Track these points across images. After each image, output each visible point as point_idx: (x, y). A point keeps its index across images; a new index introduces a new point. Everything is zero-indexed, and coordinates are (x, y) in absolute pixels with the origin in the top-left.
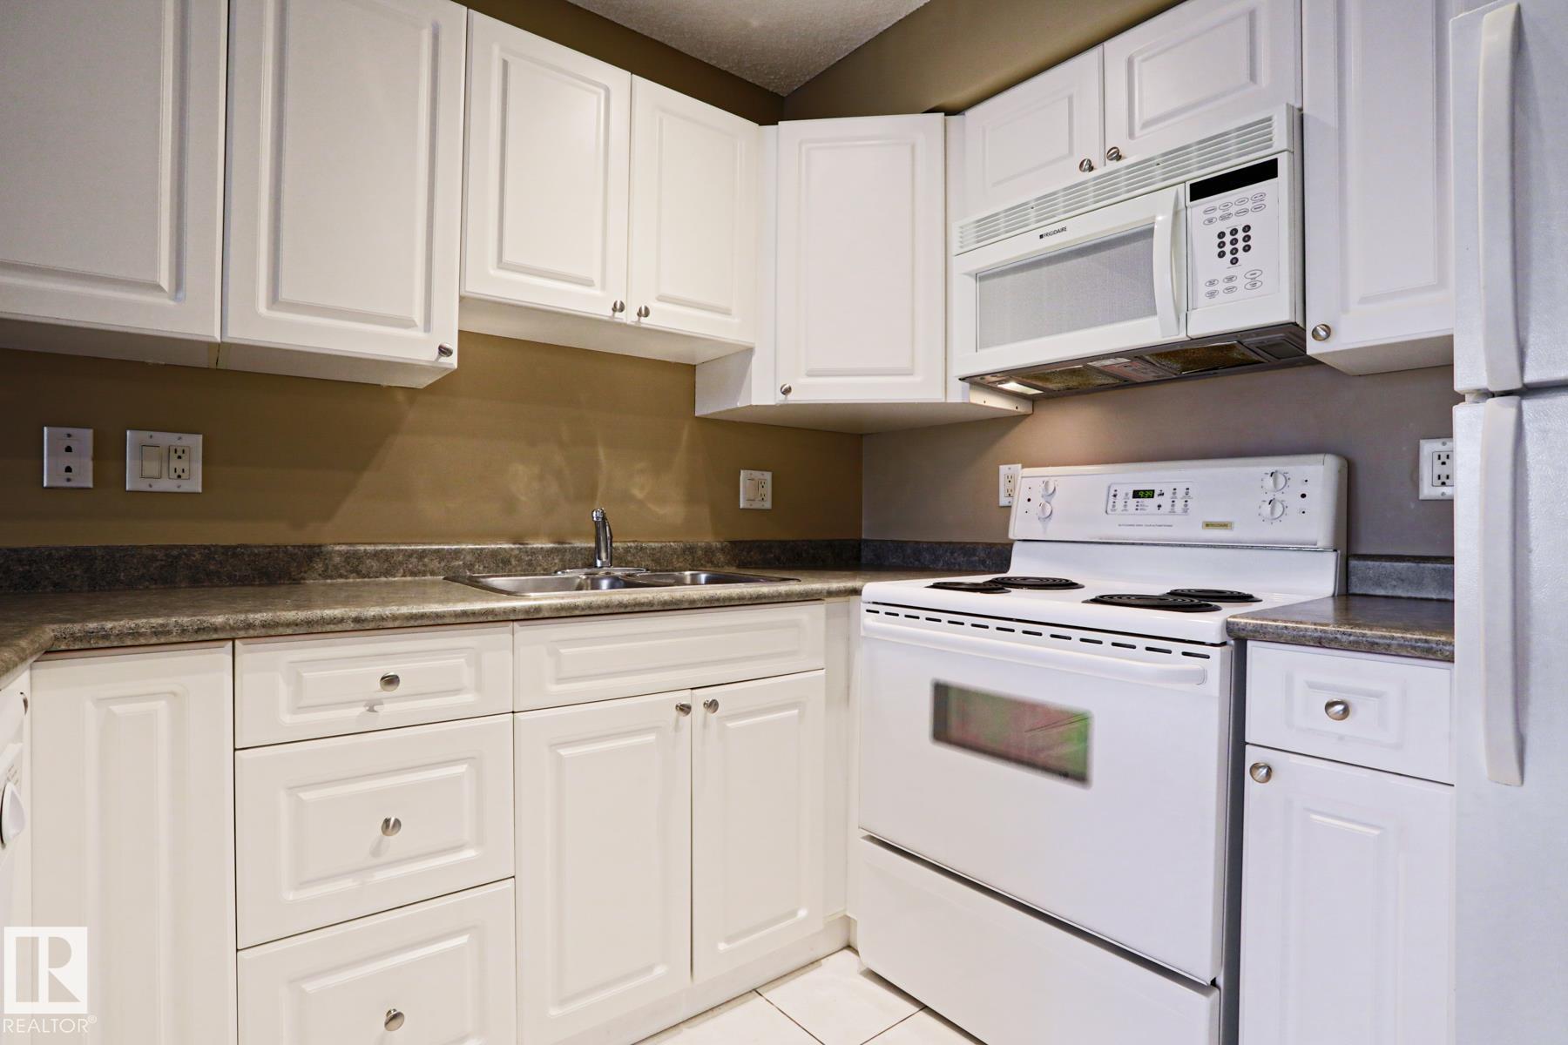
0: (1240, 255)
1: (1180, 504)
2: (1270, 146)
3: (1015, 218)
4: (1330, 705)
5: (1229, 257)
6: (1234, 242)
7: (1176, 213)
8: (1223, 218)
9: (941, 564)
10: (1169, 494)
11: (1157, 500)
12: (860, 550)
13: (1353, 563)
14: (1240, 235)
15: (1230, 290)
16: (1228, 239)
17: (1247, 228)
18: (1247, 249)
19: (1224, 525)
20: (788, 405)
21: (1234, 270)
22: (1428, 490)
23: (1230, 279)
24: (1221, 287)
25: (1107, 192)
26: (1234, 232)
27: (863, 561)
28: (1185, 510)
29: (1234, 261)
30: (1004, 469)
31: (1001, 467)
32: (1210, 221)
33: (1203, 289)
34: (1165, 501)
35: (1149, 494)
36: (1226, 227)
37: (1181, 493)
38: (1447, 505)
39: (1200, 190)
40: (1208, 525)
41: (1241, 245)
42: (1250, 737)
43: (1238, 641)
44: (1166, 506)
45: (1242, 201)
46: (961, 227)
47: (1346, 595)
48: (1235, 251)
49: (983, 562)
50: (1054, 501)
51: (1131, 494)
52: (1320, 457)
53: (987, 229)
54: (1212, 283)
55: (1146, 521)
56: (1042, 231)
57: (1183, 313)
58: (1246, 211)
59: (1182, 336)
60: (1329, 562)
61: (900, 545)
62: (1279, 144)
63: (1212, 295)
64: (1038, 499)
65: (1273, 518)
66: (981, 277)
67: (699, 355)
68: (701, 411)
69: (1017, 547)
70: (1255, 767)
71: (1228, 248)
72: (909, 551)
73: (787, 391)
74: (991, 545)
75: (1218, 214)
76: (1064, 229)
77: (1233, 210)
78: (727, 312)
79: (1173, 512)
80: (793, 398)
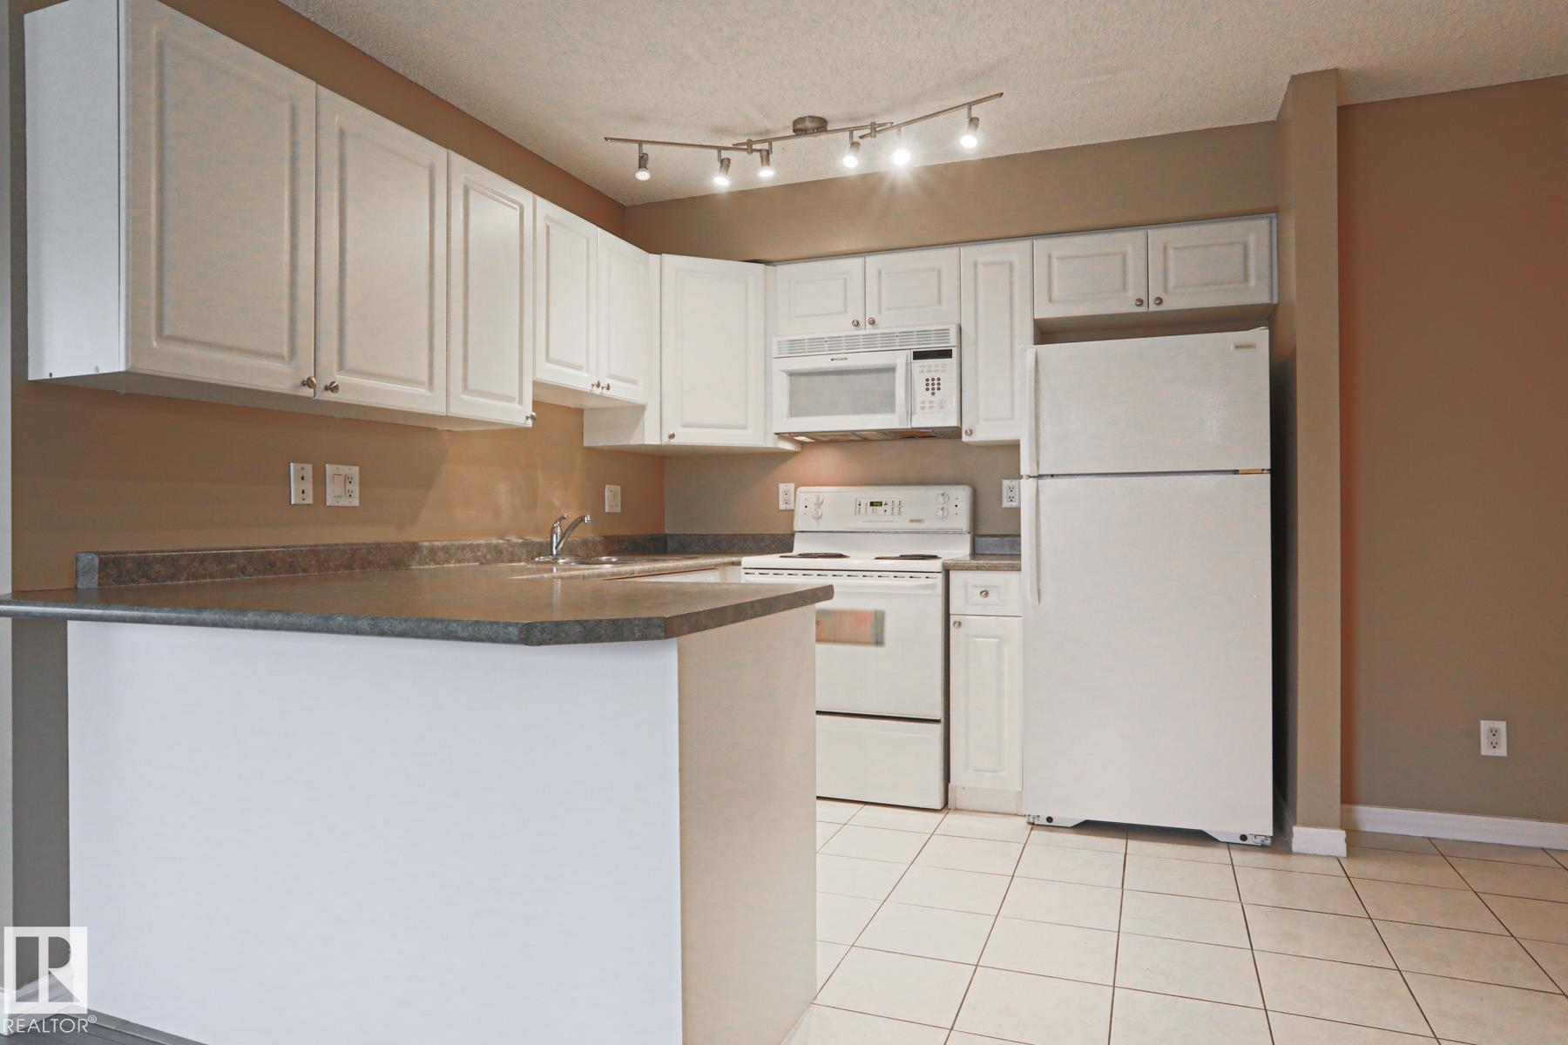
0: (936, 391)
1: (896, 510)
2: (948, 343)
3: (816, 345)
4: (981, 593)
5: (931, 391)
6: (933, 384)
7: (907, 364)
8: (929, 371)
9: (736, 549)
10: (890, 504)
11: (884, 507)
12: (666, 542)
13: (976, 539)
14: (936, 382)
15: (931, 407)
16: (930, 382)
17: (939, 379)
18: (939, 389)
19: (919, 521)
20: (670, 445)
21: (932, 398)
22: (1006, 504)
23: (931, 402)
24: (927, 405)
25: (870, 344)
26: (933, 380)
27: (669, 549)
28: (899, 514)
29: (933, 394)
30: (782, 487)
31: (780, 485)
32: (922, 372)
33: (918, 405)
34: (889, 508)
35: (880, 504)
36: (930, 376)
37: (897, 503)
38: (1017, 511)
39: (919, 355)
40: (912, 521)
41: (936, 387)
42: (951, 613)
43: (946, 571)
44: (889, 511)
45: (937, 366)
46: (779, 342)
47: (974, 554)
48: (933, 389)
49: (769, 547)
50: (823, 506)
51: (869, 505)
52: (963, 486)
53: (795, 347)
54: (923, 402)
55: (878, 519)
56: (834, 356)
57: (910, 413)
58: (938, 371)
59: (909, 427)
60: (968, 538)
61: (702, 537)
62: (952, 343)
63: (923, 408)
64: (812, 507)
65: (943, 518)
66: (792, 374)
67: (587, 403)
68: (587, 443)
69: (797, 535)
70: (955, 623)
71: (930, 387)
72: (710, 541)
73: (672, 436)
74: (773, 535)
75: (926, 369)
76: (846, 359)
77: (933, 369)
78: (634, 382)
79: (893, 514)
80: (674, 442)
